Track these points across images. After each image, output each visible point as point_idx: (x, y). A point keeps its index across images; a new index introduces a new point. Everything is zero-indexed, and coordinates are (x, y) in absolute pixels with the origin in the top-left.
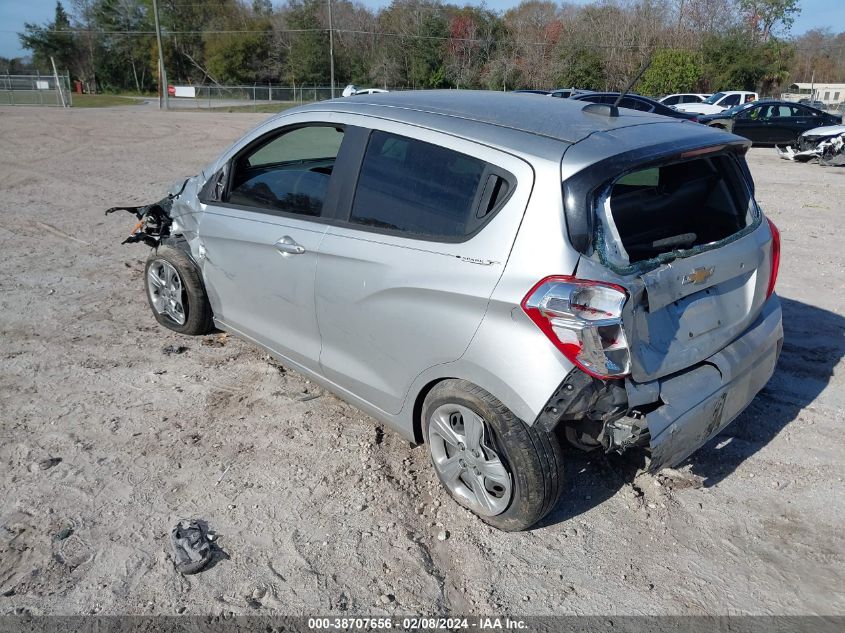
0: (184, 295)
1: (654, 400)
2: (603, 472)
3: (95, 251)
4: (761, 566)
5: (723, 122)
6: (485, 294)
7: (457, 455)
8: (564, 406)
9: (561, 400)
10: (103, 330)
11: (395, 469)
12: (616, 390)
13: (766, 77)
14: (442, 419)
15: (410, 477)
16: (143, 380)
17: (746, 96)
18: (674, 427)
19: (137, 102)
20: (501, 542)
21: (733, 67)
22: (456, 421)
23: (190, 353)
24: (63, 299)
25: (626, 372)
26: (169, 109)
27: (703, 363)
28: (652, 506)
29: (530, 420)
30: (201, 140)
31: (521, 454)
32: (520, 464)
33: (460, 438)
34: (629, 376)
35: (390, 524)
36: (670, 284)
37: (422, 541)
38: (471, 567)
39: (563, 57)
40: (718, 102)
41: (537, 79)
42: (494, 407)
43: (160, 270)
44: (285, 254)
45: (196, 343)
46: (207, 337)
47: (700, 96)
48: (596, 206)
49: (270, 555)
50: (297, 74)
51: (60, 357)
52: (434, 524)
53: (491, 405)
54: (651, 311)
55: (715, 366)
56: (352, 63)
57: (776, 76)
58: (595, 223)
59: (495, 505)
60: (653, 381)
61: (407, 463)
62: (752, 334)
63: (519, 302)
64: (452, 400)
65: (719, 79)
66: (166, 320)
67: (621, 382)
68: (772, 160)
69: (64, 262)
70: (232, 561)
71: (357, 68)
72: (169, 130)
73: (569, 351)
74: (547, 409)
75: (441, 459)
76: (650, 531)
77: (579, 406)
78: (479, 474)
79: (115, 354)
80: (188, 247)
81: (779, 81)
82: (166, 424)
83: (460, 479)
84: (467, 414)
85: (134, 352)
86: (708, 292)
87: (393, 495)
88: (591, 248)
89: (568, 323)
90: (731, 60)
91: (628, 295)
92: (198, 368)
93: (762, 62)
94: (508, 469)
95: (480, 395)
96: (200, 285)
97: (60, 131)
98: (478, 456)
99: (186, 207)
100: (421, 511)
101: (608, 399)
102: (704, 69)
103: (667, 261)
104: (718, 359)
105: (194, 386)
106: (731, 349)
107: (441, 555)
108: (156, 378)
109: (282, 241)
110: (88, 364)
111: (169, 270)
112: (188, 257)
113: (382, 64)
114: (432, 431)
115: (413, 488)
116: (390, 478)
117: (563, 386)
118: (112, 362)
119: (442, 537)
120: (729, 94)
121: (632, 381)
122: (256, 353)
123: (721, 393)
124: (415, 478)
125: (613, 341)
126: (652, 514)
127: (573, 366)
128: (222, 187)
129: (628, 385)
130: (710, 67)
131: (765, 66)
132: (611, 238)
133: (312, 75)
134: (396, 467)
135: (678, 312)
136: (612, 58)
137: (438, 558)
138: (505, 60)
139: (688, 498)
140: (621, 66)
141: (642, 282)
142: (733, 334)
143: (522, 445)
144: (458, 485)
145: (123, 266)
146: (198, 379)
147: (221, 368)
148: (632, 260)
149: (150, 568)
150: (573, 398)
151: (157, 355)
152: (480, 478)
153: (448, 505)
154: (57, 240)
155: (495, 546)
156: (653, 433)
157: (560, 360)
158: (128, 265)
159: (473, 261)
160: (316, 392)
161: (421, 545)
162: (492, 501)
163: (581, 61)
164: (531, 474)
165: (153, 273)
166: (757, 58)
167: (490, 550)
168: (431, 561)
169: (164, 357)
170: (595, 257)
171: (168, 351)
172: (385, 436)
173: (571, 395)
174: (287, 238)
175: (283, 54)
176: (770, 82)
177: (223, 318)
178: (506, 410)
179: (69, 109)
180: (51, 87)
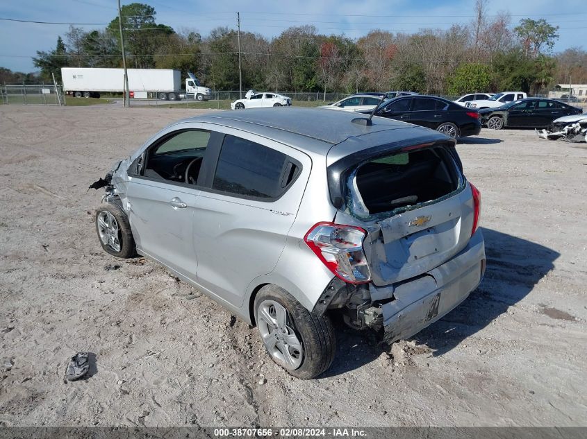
0: (120, 233)
1: (390, 297)
2: (370, 344)
3: (69, 204)
4: (457, 401)
5: (501, 113)
6: (284, 232)
7: (274, 332)
8: (329, 300)
9: (327, 296)
10: (68, 255)
11: (239, 342)
12: (364, 291)
13: (537, 81)
14: (265, 310)
15: (248, 346)
16: (90, 286)
17: (519, 95)
18: (401, 313)
19: (109, 102)
20: (297, 386)
21: (514, 74)
22: (272, 310)
23: (122, 269)
24: (45, 235)
25: (369, 279)
26: (130, 106)
27: (424, 275)
28: (396, 364)
29: (310, 309)
30: (148, 128)
31: (306, 330)
32: (306, 337)
33: (274, 321)
34: (371, 281)
35: (230, 375)
36: (400, 226)
37: (249, 385)
38: (276, 399)
39: (396, 69)
40: (499, 99)
41: (379, 85)
42: (291, 301)
43: (105, 217)
44: (176, 208)
45: (126, 264)
46: (133, 260)
47: (487, 94)
48: (347, 181)
49: (154, 391)
50: (217, 82)
51: (40, 271)
52: (258, 375)
53: (289, 301)
54: (385, 243)
55: (433, 277)
56: (254, 74)
57: (543, 80)
58: (346, 191)
59: (295, 362)
60: (389, 285)
61: (248, 338)
62: (460, 257)
63: (302, 237)
64: (269, 297)
65: (504, 82)
66: (108, 248)
67: (367, 285)
68: (533, 139)
69: (48, 211)
70: (130, 396)
71: (257, 78)
72: (127, 121)
73: (331, 266)
74: (320, 302)
75: (265, 335)
76: (392, 380)
77: (339, 300)
78: (286, 343)
79: (75, 270)
80: (121, 203)
81: (546, 84)
82: (101, 313)
83: (276, 347)
84: (277, 306)
85: (86, 269)
86: (429, 231)
87: (236, 358)
88: (344, 206)
89: (330, 250)
90: (512, 69)
91: (366, 233)
92: (125, 278)
93: (534, 71)
94: (300, 340)
95: (284, 294)
96: (128, 227)
97: (55, 123)
98: (285, 332)
99: (120, 178)
100: (251, 367)
101: (359, 296)
102: (494, 76)
103: (399, 213)
104: (435, 272)
105: (122, 290)
106: (445, 266)
107: (259, 393)
108: (99, 285)
109: (174, 200)
110: (55, 276)
111: (110, 217)
112: (121, 209)
113: (274, 75)
114: (259, 317)
115: (249, 353)
116: (235, 347)
117: (329, 287)
118: (72, 275)
119: (261, 382)
120: (506, 94)
121: (373, 284)
122: (163, 269)
123: (436, 293)
124: (251, 347)
125: (359, 261)
126: (396, 369)
127: (334, 276)
128: (141, 166)
129: (371, 288)
130: (498, 74)
131: (536, 73)
132: (357, 200)
133: (226, 83)
134: (241, 340)
135: (408, 243)
136: (430, 69)
137: (257, 395)
138: (357, 71)
139: (420, 360)
140: (437, 75)
141: (379, 226)
142: (445, 257)
143: (307, 325)
144: (275, 351)
145: (86, 213)
146: (125, 286)
147: (140, 278)
148: (371, 213)
149: (80, 399)
150: (334, 295)
151: (101, 270)
152: (287, 346)
153: (269, 364)
154: (46, 197)
155: (293, 388)
156: (385, 317)
157: (327, 272)
158: (89, 213)
159: (278, 213)
160: (198, 294)
161: (247, 387)
162: (293, 360)
163: (409, 72)
164: (313, 343)
165: (101, 219)
166: (530, 68)
167: (290, 390)
168: (252, 396)
169: (105, 272)
170: (347, 211)
171: (108, 268)
172: (237, 321)
173: (333, 293)
174: (177, 198)
175: (208, 69)
176: (540, 84)
177: (141, 248)
178: (298, 303)
179: (63, 107)
180: (52, 92)
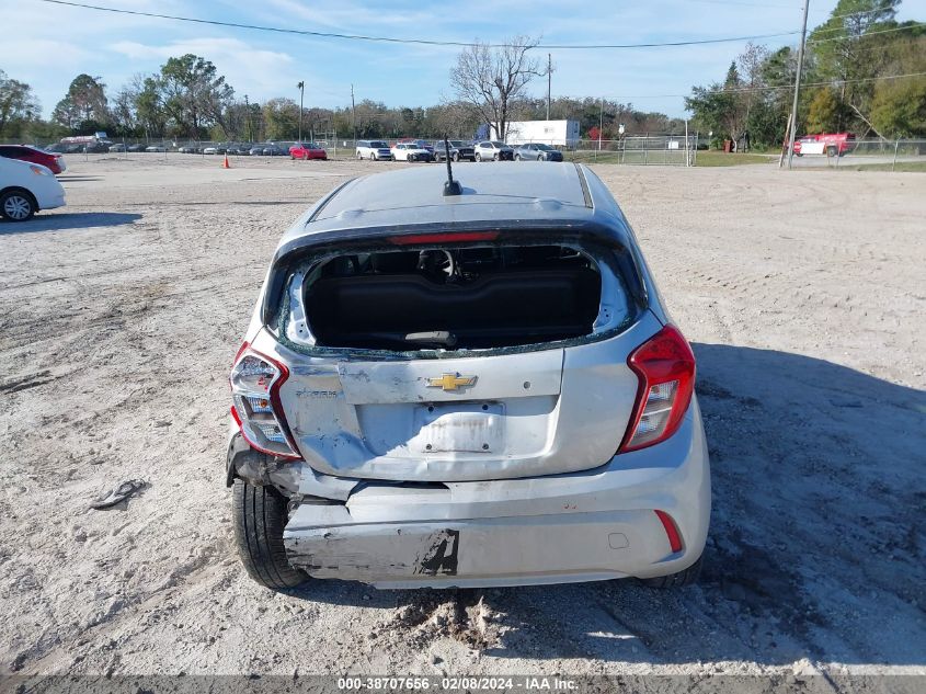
1: (339, 497)
12: (296, 471)
26: (791, 168)
54: (349, 402)
60: (347, 478)
77: (243, 470)
86: (486, 407)
91: (287, 374)
101: (283, 477)
121: (310, 466)
123: (442, 526)
129: (306, 471)
132: (299, 316)
135: (427, 418)
141: (336, 368)
142: (505, 467)
148: (319, 343)
170: (277, 331)
179: (691, 169)
180: (681, 147)
